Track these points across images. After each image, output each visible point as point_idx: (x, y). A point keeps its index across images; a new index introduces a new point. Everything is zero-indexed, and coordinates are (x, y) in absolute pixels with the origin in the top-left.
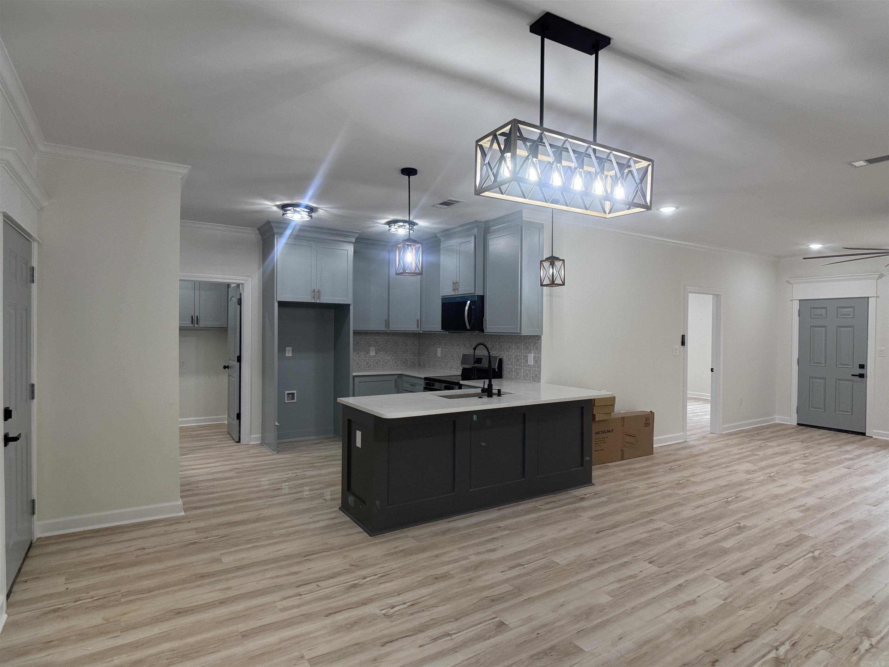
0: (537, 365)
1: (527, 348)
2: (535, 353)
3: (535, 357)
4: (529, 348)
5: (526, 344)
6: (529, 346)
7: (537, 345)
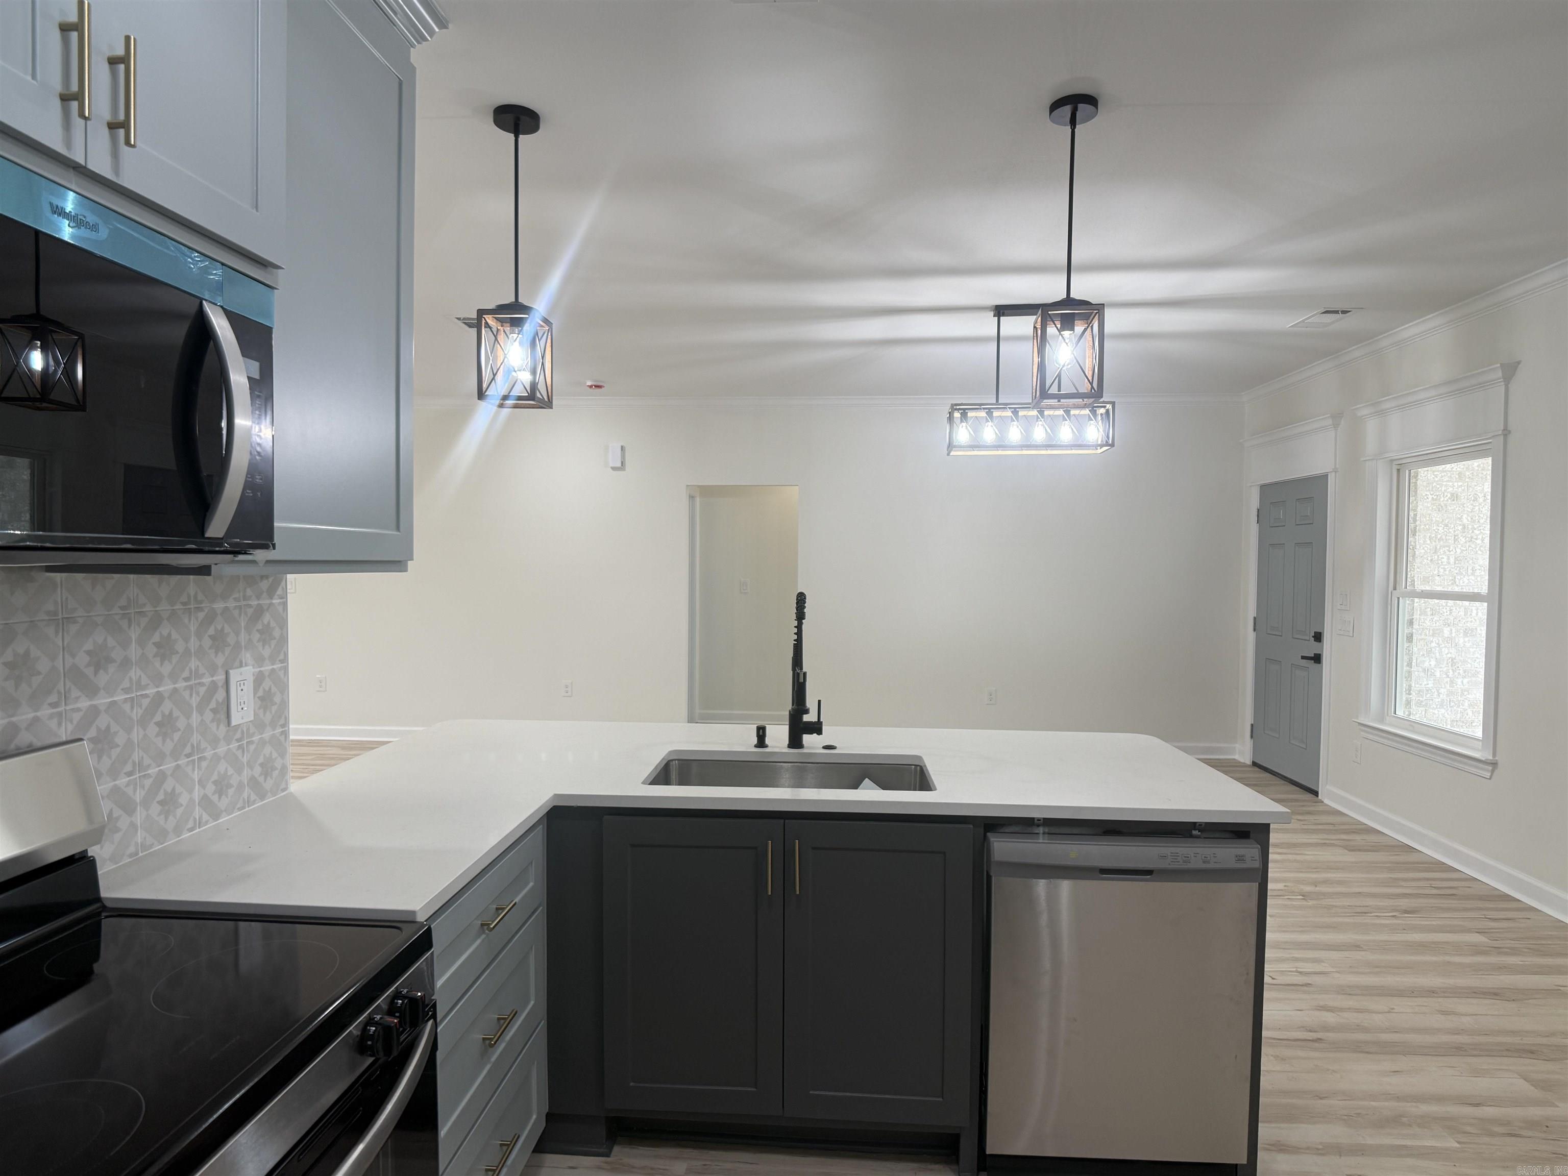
0: (268, 717)
1: (219, 641)
2: (260, 660)
3: (259, 680)
4: (231, 639)
5: (210, 619)
6: (227, 629)
7: (267, 618)
